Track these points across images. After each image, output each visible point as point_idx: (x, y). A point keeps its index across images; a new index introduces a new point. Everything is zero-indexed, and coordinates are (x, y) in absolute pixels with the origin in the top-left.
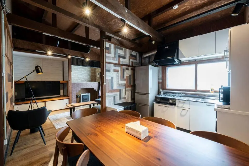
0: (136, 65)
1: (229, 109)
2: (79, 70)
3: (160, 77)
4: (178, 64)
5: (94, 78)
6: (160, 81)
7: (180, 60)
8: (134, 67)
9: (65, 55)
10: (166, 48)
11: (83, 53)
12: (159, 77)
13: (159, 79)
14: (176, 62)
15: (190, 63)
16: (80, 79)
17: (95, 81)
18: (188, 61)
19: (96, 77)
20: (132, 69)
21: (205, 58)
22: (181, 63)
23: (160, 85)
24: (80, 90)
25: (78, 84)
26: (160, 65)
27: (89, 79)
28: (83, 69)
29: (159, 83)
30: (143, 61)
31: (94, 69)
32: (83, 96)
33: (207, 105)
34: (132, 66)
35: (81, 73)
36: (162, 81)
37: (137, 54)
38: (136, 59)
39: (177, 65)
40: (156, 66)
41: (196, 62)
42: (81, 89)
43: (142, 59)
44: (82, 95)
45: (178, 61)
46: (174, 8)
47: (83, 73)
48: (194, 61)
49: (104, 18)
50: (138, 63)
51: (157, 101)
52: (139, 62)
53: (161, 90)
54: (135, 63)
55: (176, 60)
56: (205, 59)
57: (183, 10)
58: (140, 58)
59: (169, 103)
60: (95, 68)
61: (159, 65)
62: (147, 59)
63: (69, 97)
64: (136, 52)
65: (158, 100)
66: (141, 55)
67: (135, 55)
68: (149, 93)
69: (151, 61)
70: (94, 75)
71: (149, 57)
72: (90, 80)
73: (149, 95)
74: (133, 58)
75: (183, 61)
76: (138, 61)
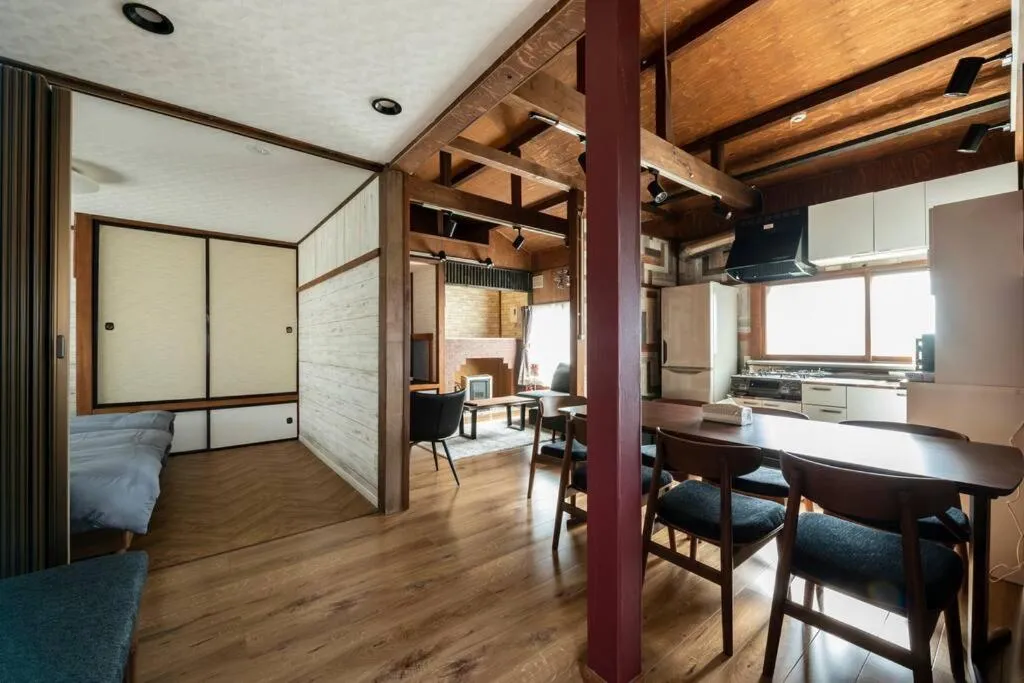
0: (662, 279)
1: (933, 382)
2: (454, 298)
3: (746, 317)
4: (808, 276)
5: (496, 325)
6: (746, 330)
7: (814, 266)
8: (659, 288)
9: (428, 255)
10: (766, 227)
11: (478, 245)
12: (742, 318)
13: (739, 324)
14: (800, 271)
15: (847, 271)
16: (456, 330)
17: (500, 336)
18: (839, 268)
19: (504, 323)
20: (649, 295)
21: (898, 258)
22: (816, 274)
23: (745, 344)
24: (464, 363)
25: (459, 345)
26: (744, 280)
27: (482, 330)
28: (465, 297)
29: (740, 337)
30: (683, 267)
31: (497, 294)
32: (471, 382)
33: (899, 395)
34: (650, 285)
35: (460, 310)
36: (752, 330)
37: (663, 246)
38: (660, 264)
39: (803, 279)
40: (729, 283)
41: (865, 271)
42: (467, 360)
43: (678, 259)
44: (469, 379)
45: (807, 266)
46: (792, 120)
47: (465, 307)
48: (860, 265)
49: (570, 145)
50: (666, 274)
51: (739, 391)
52: (670, 273)
53: (747, 359)
54: (659, 274)
55: (799, 265)
56: (895, 261)
57: (820, 121)
58: (674, 259)
59: (780, 394)
60: (500, 292)
61: (741, 279)
62: (698, 262)
63: (437, 382)
64: (661, 241)
65: (741, 388)
66: (676, 249)
67: (659, 248)
68: (712, 366)
69: (710, 267)
70: (497, 315)
71: (706, 257)
72: (486, 331)
73: (712, 372)
74: (653, 258)
75: (824, 267)
76: (665, 269)
